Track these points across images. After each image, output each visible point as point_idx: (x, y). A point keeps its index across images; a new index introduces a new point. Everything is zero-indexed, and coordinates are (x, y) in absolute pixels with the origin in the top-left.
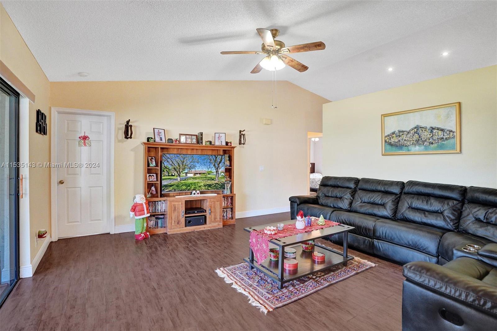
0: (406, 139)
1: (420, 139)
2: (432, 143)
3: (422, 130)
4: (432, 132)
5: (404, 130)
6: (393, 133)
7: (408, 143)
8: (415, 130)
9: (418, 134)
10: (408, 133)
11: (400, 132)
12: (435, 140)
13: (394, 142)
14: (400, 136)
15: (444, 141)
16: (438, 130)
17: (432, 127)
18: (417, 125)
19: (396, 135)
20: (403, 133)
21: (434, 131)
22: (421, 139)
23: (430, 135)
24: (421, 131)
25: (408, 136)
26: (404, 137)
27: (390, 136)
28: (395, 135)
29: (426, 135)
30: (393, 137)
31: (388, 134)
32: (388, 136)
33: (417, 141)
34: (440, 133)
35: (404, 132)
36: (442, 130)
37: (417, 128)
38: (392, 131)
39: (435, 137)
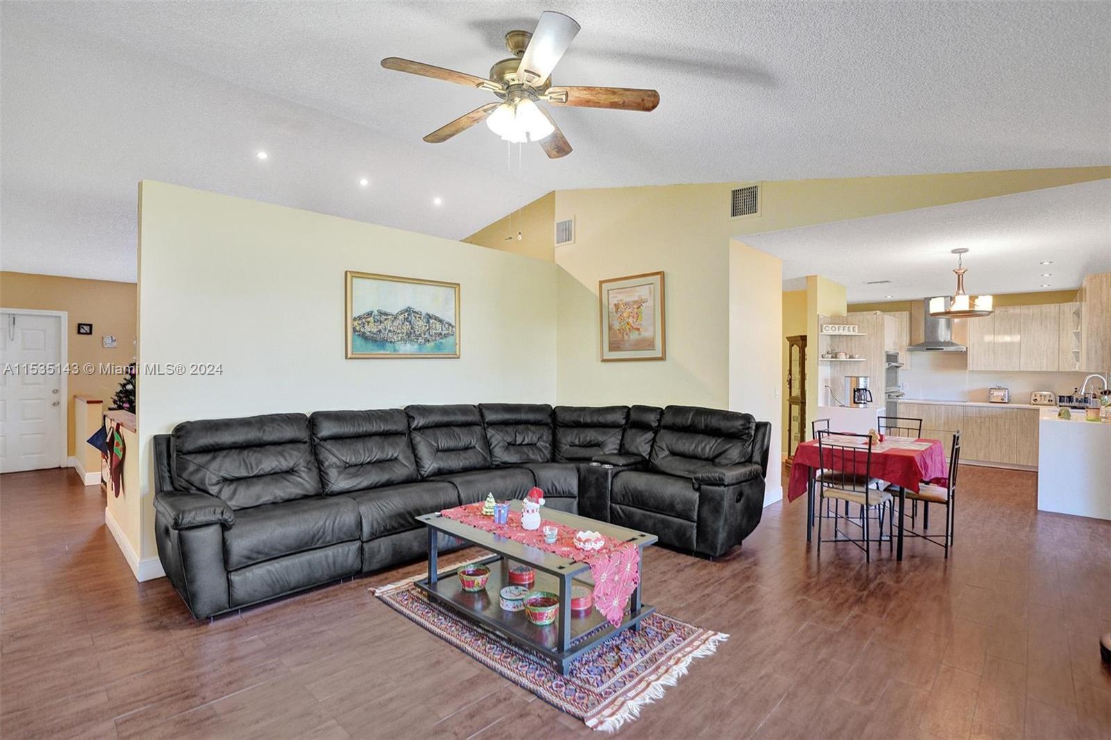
0: (391, 329)
1: (412, 331)
2: (428, 341)
3: (416, 317)
4: (428, 322)
5: (388, 311)
6: (370, 314)
7: (395, 337)
8: (406, 314)
9: (410, 322)
10: (395, 318)
11: (381, 313)
12: (431, 336)
13: (370, 332)
14: (381, 322)
15: (442, 338)
16: (436, 320)
17: (428, 315)
18: (409, 307)
19: (374, 318)
20: (386, 317)
21: (431, 321)
22: (414, 332)
23: (426, 326)
24: (414, 318)
25: (394, 324)
26: (388, 324)
27: (364, 320)
28: (371, 319)
29: (420, 325)
30: (368, 322)
31: (359, 314)
32: (360, 318)
33: (409, 335)
34: (438, 325)
35: (386, 314)
36: (441, 321)
37: (409, 311)
38: (368, 310)
39: (432, 332)
